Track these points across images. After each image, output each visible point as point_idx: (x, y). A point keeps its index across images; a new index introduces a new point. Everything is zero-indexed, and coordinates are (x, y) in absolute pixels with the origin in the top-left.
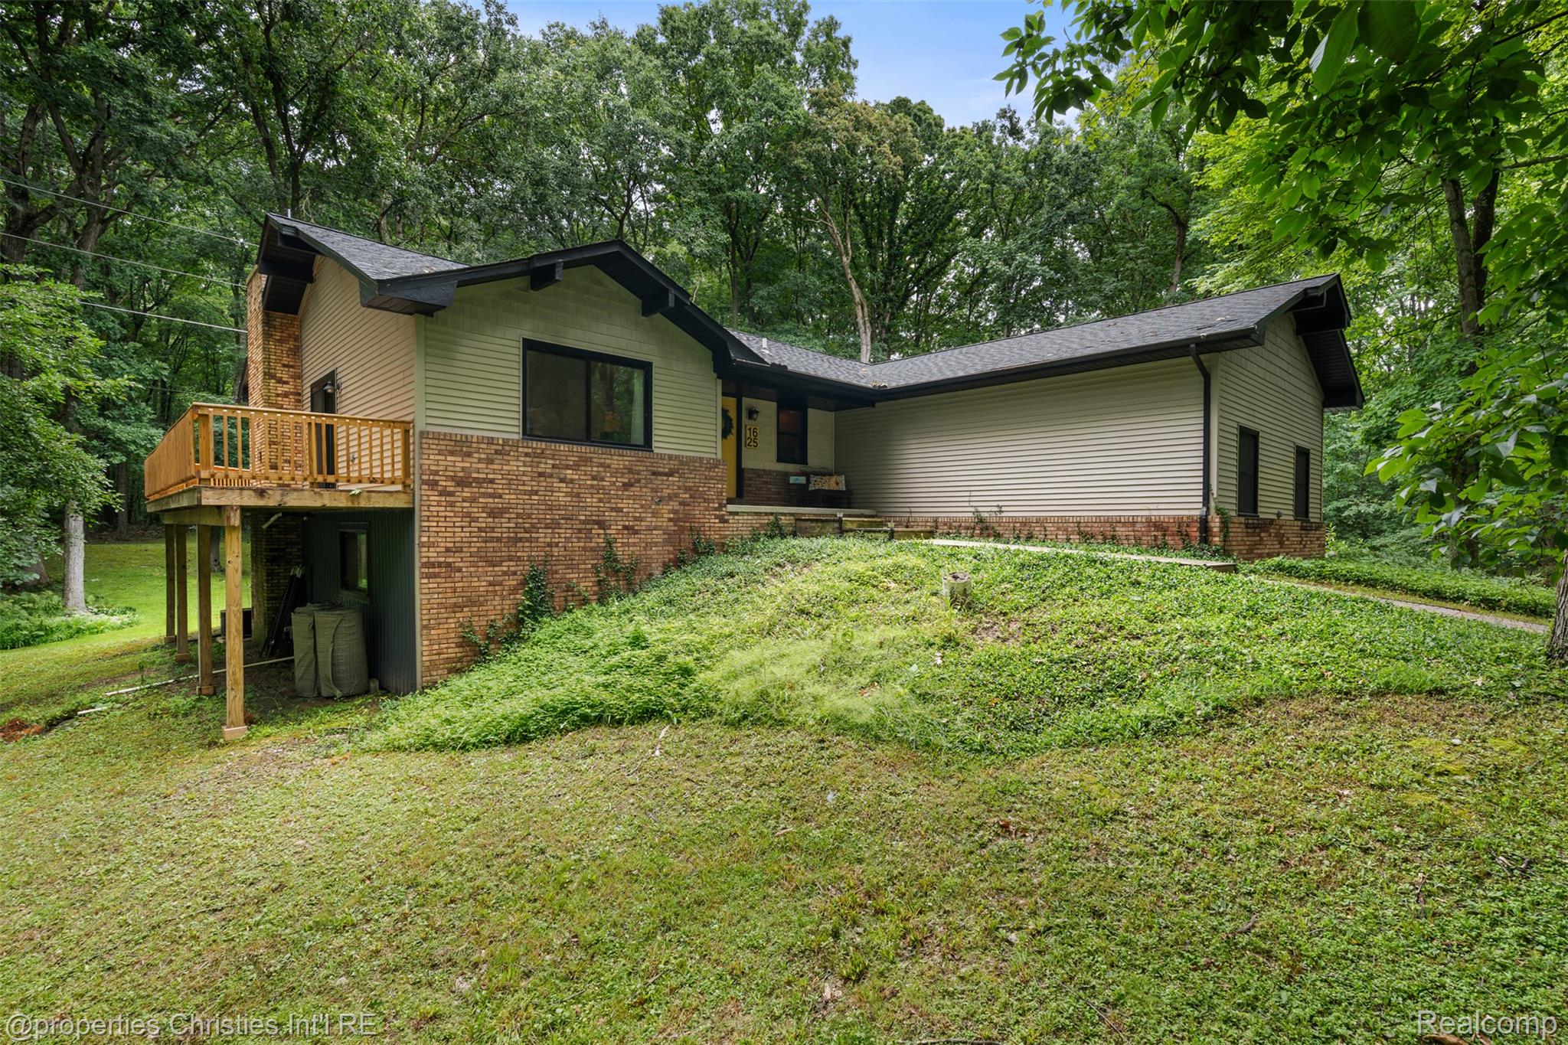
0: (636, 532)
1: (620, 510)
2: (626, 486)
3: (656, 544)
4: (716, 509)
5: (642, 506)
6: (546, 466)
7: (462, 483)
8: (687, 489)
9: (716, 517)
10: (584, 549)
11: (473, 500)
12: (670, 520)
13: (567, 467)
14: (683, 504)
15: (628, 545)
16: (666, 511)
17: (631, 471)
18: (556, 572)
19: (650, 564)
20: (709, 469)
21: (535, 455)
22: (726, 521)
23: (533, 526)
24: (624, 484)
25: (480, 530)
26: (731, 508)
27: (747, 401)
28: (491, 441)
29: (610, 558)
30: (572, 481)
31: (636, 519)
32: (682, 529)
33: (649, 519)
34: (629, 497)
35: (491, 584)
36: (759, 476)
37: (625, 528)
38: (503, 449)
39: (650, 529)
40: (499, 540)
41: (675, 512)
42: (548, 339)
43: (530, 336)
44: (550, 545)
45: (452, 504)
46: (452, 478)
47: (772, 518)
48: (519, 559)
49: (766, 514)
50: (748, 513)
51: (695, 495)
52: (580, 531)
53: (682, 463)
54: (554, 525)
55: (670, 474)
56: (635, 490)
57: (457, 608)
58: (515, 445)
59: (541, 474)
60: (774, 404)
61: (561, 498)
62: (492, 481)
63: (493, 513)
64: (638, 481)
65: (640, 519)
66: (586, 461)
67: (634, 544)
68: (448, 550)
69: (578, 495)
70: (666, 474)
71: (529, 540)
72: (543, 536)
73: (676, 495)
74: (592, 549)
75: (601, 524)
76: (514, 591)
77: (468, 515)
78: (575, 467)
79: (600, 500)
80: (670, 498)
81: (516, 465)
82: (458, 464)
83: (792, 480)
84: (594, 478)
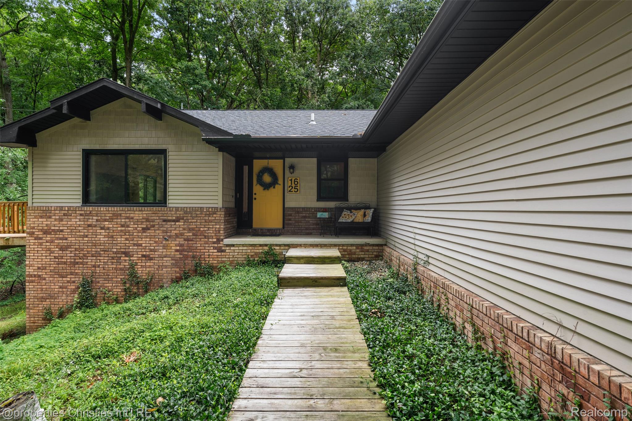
0: (151, 259)
1: (141, 245)
2: (144, 230)
3: (166, 267)
4: (214, 243)
5: (156, 242)
6: (92, 221)
7: (46, 232)
8: (190, 230)
9: (215, 248)
10: (116, 269)
11: (52, 242)
12: (177, 251)
13: (105, 220)
14: (187, 240)
15: (145, 267)
16: (173, 245)
17: (147, 220)
18: (98, 282)
19: (162, 280)
20: (209, 215)
21: (87, 215)
22: (224, 251)
23: (84, 255)
24: (143, 229)
25: (55, 257)
26: (227, 241)
27: (289, 161)
28: (61, 209)
29: (133, 275)
30: (108, 228)
31: (151, 250)
32: (186, 257)
33: (161, 251)
34: (146, 237)
35: (60, 287)
36: (298, 212)
37: (143, 256)
38: (67, 213)
39: (162, 257)
40: (65, 263)
41: (181, 245)
42: (97, 147)
43: (87, 147)
44: (94, 266)
45: (41, 244)
46: (42, 230)
47: (266, 248)
48: (77, 274)
49: (261, 245)
50: (243, 245)
51: (197, 233)
52: (113, 258)
53: (186, 212)
54: (97, 255)
55: (177, 220)
56: (151, 232)
57: (43, 299)
58: (75, 209)
59: (89, 226)
60: (315, 160)
61: (102, 239)
62: (62, 231)
63: (62, 249)
64: (153, 226)
65: (154, 251)
66: (117, 216)
67: (150, 266)
68: (39, 268)
69: (112, 237)
70: (174, 221)
71: (82, 263)
72: (90, 261)
73: (182, 234)
74: (121, 269)
75: (127, 254)
76: (74, 292)
77: (49, 250)
78: (111, 220)
79: (127, 239)
80: (177, 236)
81: (75, 221)
82: (44, 222)
83: (319, 215)
84: (122, 226)
